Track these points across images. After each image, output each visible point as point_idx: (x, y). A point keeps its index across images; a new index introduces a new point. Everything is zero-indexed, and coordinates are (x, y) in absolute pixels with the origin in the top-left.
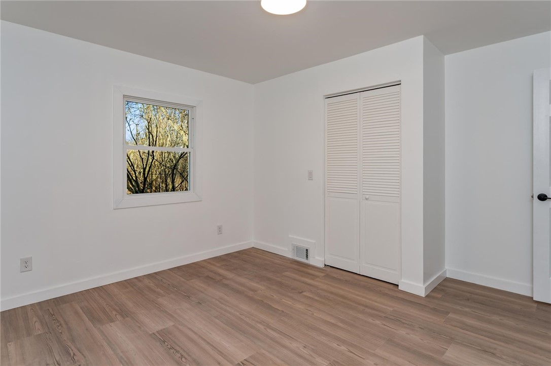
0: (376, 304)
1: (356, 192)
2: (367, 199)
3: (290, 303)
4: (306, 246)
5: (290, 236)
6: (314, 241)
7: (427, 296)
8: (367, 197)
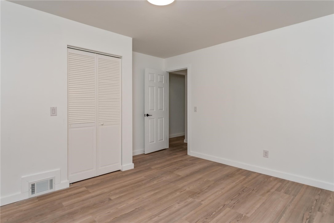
0: (137, 179)
1: (94, 122)
2: (102, 125)
3: (125, 205)
4: (49, 177)
5: (23, 177)
6: (58, 169)
7: (135, 167)
8: (102, 123)
